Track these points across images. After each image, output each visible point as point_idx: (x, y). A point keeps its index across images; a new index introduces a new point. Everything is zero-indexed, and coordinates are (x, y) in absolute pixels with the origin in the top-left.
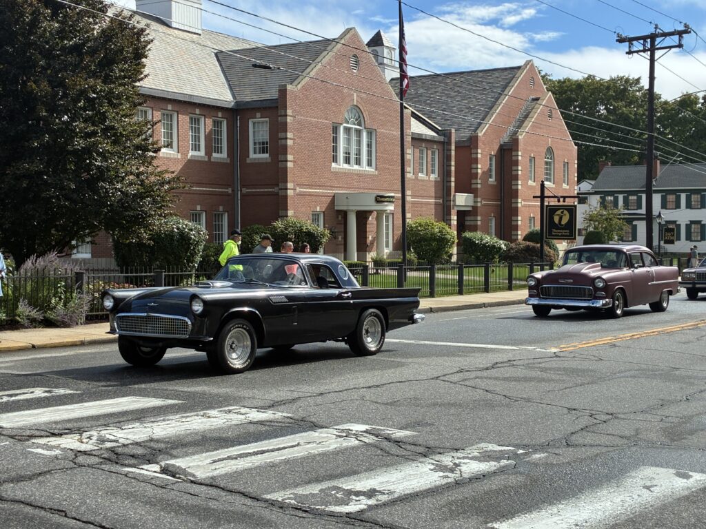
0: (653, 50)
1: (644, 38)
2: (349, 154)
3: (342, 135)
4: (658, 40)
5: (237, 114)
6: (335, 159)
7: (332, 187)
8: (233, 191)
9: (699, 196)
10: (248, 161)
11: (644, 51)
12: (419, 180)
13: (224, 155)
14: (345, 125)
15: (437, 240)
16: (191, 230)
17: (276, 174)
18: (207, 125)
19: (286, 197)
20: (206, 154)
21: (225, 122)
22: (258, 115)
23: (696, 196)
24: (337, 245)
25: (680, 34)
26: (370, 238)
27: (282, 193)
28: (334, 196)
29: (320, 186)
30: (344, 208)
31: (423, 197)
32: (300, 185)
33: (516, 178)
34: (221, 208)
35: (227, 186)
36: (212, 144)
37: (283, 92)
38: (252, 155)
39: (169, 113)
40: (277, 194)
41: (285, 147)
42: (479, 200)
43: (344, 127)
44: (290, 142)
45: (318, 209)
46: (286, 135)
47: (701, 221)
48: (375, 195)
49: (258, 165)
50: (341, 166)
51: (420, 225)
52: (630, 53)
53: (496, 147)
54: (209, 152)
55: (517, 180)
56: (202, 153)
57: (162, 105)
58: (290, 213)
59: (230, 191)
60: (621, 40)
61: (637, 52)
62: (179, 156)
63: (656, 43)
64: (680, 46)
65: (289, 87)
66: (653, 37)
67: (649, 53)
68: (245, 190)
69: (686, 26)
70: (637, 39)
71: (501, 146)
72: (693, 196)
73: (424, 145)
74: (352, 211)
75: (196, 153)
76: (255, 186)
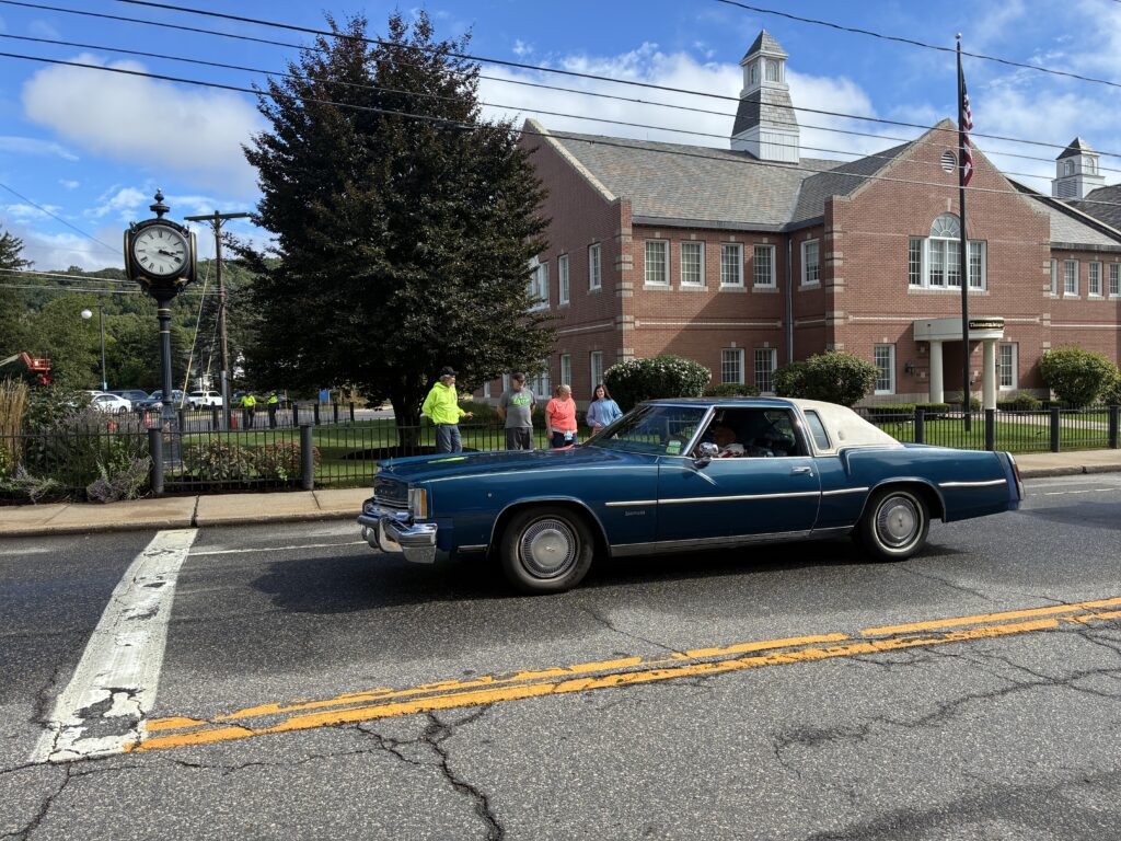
2: (941, 272)
3: (927, 251)
5: (788, 237)
6: (916, 280)
7: (908, 314)
8: (784, 324)
10: (800, 289)
12: (1089, 302)
13: (773, 285)
14: (933, 237)
16: (684, 370)
17: (823, 302)
18: (746, 253)
19: (832, 327)
20: (745, 285)
21: (774, 248)
22: (809, 236)
24: (919, 383)
26: (976, 374)
27: (828, 323)
28: (912, 325)
29: (889, 313)
30: (925, 338)
31: (1097, 322)
32: (855, 313)
34: (766, 345)
35: (775, 319)
36: (755, 272)
37: (829, 204)
38: (804, 283)
39: (695, 243)
40: (825, 326)
41: (831, 269)
43: (932, 241)
44: (837, 263)
45: (885, 340)
46: (832, 254)
49: (810, 292)
50: (927, 286)
51: (1060, 356)
54: (749, 283)
56: (741, 284)
57: (683, 235)
58: (838, 346)
59: (779, 324)
62: (707, 289)
65: (836, 198)
68: (797, 323)
73: (1097, 258)
74: (935, 341)
75: (734, 285)
76: (806, 317)
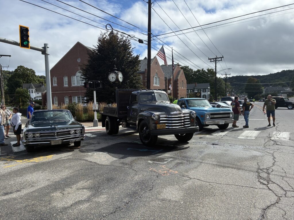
0: (216, 61)
1: (214, 59)
2: (156, 82)
4: (217, 59)
9: (205, 90)
25: (221, 58)
37: (146, 70)
43: (155, 77)
50: (155, 85)
52: (211, 62)
55: (178, 87)
60: (209, 59)
61: (213, 61)
64: (221, 60)
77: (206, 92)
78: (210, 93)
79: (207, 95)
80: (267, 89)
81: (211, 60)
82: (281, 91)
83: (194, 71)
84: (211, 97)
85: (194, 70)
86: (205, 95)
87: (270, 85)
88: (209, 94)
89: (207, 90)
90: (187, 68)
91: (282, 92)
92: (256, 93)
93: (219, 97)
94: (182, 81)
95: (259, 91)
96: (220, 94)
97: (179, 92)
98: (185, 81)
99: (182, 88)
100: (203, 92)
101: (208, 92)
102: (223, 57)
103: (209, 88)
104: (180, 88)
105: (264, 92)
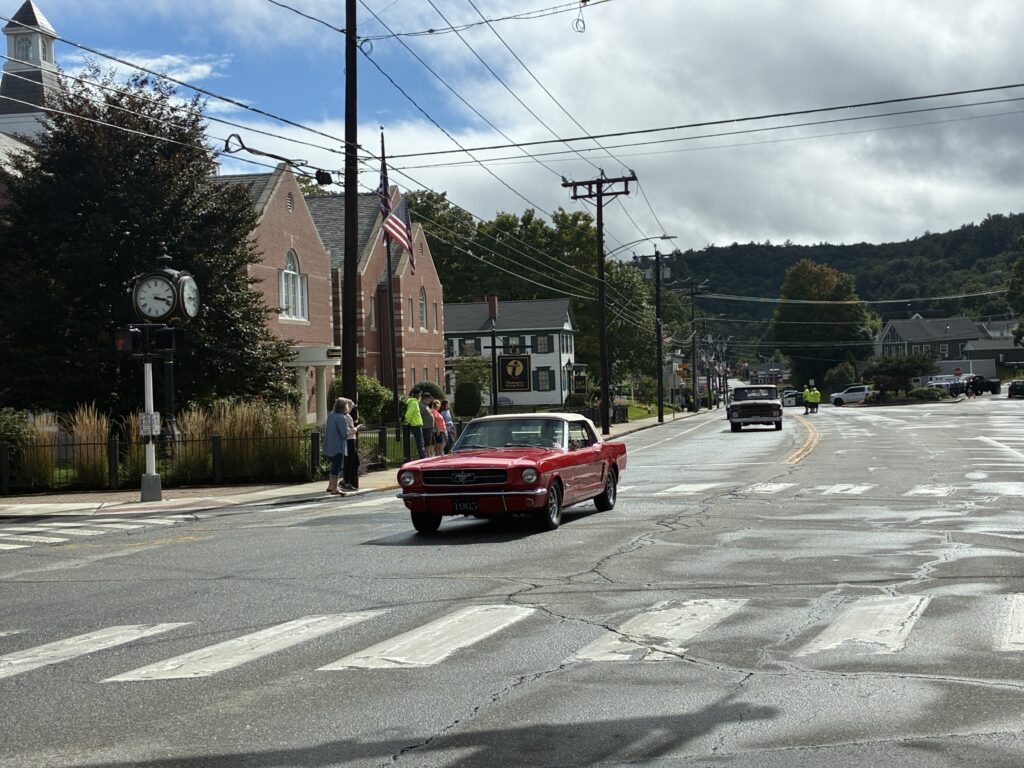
0: (600, 195)
1: (590, 184)
2: (289, 303)
3: (283, 283)
4: (605, 186)
9: (546, 338)
11: (590, 196)
14: (286, 271)
15: (371, 398)
23: (542, 339)
25: (626, 180)
33: (399, 323)
42: (364, 350)
43: (285, 273)
47: (549, 367)
48: (326, 350)
50: (284, 316)
52: (575, 197)
53: (375, 288)
55: (400, 326)
60: (566, 185)
61: (583, 197)
63: (603, 189)
64: (626, 192)
66: (599, 183)
67: (595, 198)
69: (633, 173)
70: (582, 184)
71: (379, 286)
72: (539, 339)
77: (551, 350)
78: (576, 355)
79: (555, 367)
80: (892, 330)
81: (575, 191)
82: (966, 341)
83: (480, 225)
84: (578, 379)
85: (476, 221)
86: (546, 369)
87: (910, 308)
88: (569, 363)
89: (556, 337)
90: (436, 202)
91: (970, 347)
92: (839, 356)
93: (625, 383)
94: (418, 290)
95: (852, 344)
96: (631, 366)
97: (405, 353)
98: (436, 289)
99: (423, 329)
100: (535, 350)
101: (562, 349)
102: (634, 178)
103: (567, 327)
104: (411, 329)
105: (878, 350)
